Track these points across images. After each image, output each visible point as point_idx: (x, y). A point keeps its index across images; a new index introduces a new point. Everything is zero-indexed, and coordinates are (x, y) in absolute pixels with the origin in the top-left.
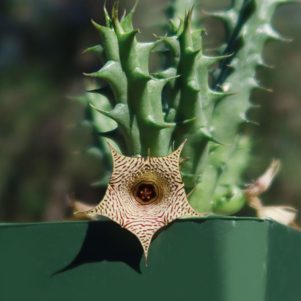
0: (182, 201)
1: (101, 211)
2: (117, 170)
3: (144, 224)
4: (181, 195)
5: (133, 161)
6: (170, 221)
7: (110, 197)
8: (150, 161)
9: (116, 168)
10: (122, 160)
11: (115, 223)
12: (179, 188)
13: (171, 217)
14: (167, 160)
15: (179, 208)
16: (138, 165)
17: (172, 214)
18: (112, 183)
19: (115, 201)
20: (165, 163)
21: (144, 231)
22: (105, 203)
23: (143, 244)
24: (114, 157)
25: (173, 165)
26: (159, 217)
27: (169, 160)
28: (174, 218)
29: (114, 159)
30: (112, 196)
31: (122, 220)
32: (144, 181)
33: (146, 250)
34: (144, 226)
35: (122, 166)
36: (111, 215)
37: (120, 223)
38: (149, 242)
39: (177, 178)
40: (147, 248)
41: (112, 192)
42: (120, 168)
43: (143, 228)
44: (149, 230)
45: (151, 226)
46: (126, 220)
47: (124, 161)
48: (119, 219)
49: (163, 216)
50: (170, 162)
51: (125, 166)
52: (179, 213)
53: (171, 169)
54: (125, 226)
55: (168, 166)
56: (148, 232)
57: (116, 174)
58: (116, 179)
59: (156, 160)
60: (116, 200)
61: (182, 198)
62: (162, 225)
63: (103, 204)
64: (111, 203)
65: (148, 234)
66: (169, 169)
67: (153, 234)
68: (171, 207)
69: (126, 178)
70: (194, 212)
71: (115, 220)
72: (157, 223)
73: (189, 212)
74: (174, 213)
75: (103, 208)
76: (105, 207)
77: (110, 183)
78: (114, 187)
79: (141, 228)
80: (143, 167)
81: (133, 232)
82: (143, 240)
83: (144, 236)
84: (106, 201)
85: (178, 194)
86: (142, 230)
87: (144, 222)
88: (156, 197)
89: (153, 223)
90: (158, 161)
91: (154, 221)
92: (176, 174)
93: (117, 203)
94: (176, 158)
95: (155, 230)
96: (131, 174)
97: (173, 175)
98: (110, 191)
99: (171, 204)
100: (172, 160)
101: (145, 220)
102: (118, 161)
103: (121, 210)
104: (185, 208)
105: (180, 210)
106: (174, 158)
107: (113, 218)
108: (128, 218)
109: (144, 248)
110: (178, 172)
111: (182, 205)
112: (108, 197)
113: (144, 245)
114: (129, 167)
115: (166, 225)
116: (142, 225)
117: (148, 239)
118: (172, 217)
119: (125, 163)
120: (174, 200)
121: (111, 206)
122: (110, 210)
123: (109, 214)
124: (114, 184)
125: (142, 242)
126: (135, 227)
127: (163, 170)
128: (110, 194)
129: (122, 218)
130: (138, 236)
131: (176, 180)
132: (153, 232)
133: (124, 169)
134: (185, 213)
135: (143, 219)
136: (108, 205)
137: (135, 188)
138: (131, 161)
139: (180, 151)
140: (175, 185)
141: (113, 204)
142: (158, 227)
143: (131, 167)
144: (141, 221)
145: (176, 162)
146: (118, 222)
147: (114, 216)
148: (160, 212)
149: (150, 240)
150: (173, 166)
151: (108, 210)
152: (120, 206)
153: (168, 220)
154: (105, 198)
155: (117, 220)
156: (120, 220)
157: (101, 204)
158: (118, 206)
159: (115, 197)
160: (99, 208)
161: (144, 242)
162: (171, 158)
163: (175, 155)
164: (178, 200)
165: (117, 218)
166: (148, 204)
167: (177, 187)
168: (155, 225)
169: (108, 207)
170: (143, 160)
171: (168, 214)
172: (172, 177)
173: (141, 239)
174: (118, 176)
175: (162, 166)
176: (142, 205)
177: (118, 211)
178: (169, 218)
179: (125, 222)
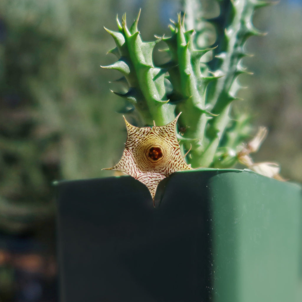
0: (179, 158)
1: (120, 167)
2: (130, 138)
5: (142, 130)
6: (170, 174)
8: (154, 130)
9: (129, 136)
10: (133, 130)
13: (171, 171)
14: (166, 128)
15: (176, 164)
16: (146, 133)
17: (171, 169)
18: (128, 147)
20: (165, 130)
24: (128, 128)
25: (171, 132)
26: (162, 171)
27: (168, 128)
28: (173, 171)
29: (128, 130)
30: (127, 157)
31: (135, 174)
32: (153, 145)
34: (151, 178)
35: (134, 135)
36: (127, 170)
37: (134, 176)
38: (155, 190)
39: (174, 141)
40: (154, 194)
41: (128, 154)
45: (156, 178)
46: (138, 174)
47: (135, 131)
50: (168, 130)
51: (136, 134)
52: (177, 168)
53: (170, 135)
54: (138, 178)
55: (167, 133)
56: (154, 182)
57: (130, 140)
58: (130, 144)
60: (131, 159)
61: (178, 156)
62: (165, 177)
63: (121, 163)
64: (127, 162)
65: (154, 184)
66: (168, 135)
68: (171, 163)
69: (137, 143)
70: (187, 167)
71: (130, 174)
72: (161, 176)
73: (183, 167)
74: (173, 168)
75: (121, 166)
77: (126, 147)
78: (129, 150)
79: (149, 180)
80: (149, 134)
81: (144, 183)
82: (151, 188)
83: (152, 186)
84: (123, 160)
85: (176, 153)
86: (150, 181)
88: (162, 157)
89: (158, 175)
90: (159, 129)
93: (132, 161)
94: (173, 126)
95: (159, 181)
96: (141, 140)
98: (126, 153)
100: (170, 128)
102: (130, 131)
103: (135, 167)
104: (181, 164)
106: (171, 127)
108: (140, 173)
109: (152, 194)
110: (175, 137)
111: (179, 162)
112: (125, 158)
113: (152, 192)
114: (138, 135)
115: (167, 177)
117: (154, 187)
119: (135, 132)
120: (173, 158)
121: (127, 164)
122: (127, 167)
125: (150, 190)
126: (145, 179)
127: (164, 136)
128: (126, 155)
129: (135, 172)
130: (147, 185)
131: (174, 143)
132: (158, 182)
133: (136, 137)
134: (181, 167)
136: (125, 163)
137: (146, 151)
138: (140, 130)
141: (128, 162)
142: (162, 179)
144: (150, 174)
145: (173, 130)
147: (129, 171)
148: (163, 168)
149: (156, 188)
150: (171, 133)
151: (125, 167)
152: (134, 164)
154: (123, 158)
155: (132, 174)
156: (134, 174)
158: (132, 164)
160: (118, 165)
161: (152, 190)
162: (169, 127)
163: (171, 124)
164: (176, 158)
165: (132, 172)
166: (157, 162)
167: (175, 148)
168: (159, 177)
169: (125, 165)
170: (149, 129)
171: (169, 169)
172: (171, 141)
173: (149, 187)
174: (131, 142)
175: (163, 133)
176: (152, 162)
177: (132, 167)
178: (169, 172)
179: (137, 176)
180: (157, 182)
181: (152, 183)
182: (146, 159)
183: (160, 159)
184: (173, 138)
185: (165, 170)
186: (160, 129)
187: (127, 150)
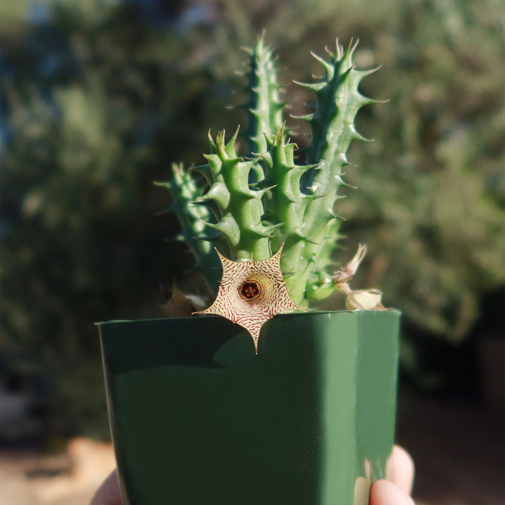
0: (284, 297)
1: (215, 310)
2: (227, 274)
4: (283, 292)
6: (275, 314)
7: (222, 298)
8: (255, 264)
9: (226, 272)
11: (228, 320)
12: (281, 286)
13: (275, 311)
14: (269, 262)
15: (282, 303)
16: (245, 269)
17: (276, 309)
18: (223, 286)
19: (226, 301)
20: (268, 265)
21: (253, 324)
22: (218, 303)
23: (253, 336)
24: (223, 263)
25: (275, 266)
26: (266, 311)
27: (271, 262)
29: (223, 265)
31: (233, 317)
32: (248, 280)
34: (252, 320)
35: (231, 270)
36: (224, 313)
37: (232, 319)
38: (258, 334)
39: (279, 277)
40: (257, 339)
41: (223, 293)
42: (230, 272)
43: (252, 322)
44: (257, 323)
45: (258, 320)
46: (236, 316)
47: (232, 266)
48: (230, 317)
49: (269, 311)
50: (272, 264)
51: (233, 271)
52: (282, 307)
53: (274, 270)
54: (236, 322)
55: (270, 267)
56: (256, 325)
57: (226, 277)
58: (226, 282)
61: (284, 294)
62: (268, 318)
63: (216, 304)
64: (223, 303)
65: (256, 327)
66: (272, 270)
67: (261, 326)
68: (274, 302)
69: (234, 280)
70: (295, 306)
71: (227, 317)
72: (263, 317)
73: (291, 306)
74: (278, 308)
75: (216, 308)
76: (218, 306)
77: (221, 286)
78: (225, 289)
79: (250, 322)
80: (248, 269)
81: (244, 326)
82: (253, 332)
83: (254, 329)
84: (219, 301)
85: (280, 291)
86: (251, 324)
87: (252, 317)
88: (259, 294)
89: (260, 317)
90: (261, 264)
91: (261, 315)
92: (278, 274)
93: (228, 302)
94: (277, 260)
95: (263, 323)
96: (238, 276)
97: (275, 275)
98: (221, 293)
99: (274, 300)
100: (274, 262)
101: (253, 315)
102: (227, 266)
103: (232, 308)
104: (288, 302)
105: (283, 305)
107: (225, 316)
108: (238, 315)
110: (280, 272)
111: (285, 300)
112: (220, 298)
114: (236, 271)
115: (272, 318)
116: (250, 319)
117: (257, 331)
118: (277, 311)
119: (233, 268)
120: (277, 296)
121: (223, 305)
122: (223, 309)
123: (222, 313)
124: (224, 286)
125: (252, 334)
126: (245, 322)
127: (266, 271)
128: (222, 295)
129: (233, 315)
130: (248, 329)
131: (278, 279)
133: (233, 273)
134: (288, 307)
135: (251, 314)
136: (220, 304)
137: (241, 288)
138: (239, 265)
139: (280, 254)
140: (277, 284)
142: (265, 321)
143: (238, 271)
144: (250, 316)
145: (277, 264)
146: (230, 319)
147: (226, 314)
148: (265, 307)
149: (259, 332)
150: (275, 268)
151: (221, 309)
152: (230, 305)
154: (218, 299)
157: (214, 304)
158: (228, 305)
159: (225, 297)
160: (213, 307)
161: (254, 334)
162: (273, 260)
163: (275, 257)
164: (280, 296)
165: (229, 315)
166: (253, 300)
167: (279, 285)
168: (262, 319)
170: (248, 263)
171: (273, 309)
173: (251, 331)
174: (228, 279)
175: (266, 268)
176: (247, 301)
177: (229, 309)
178: (274, 312)
179: (236, 318)
180: (260, 324)
181: (254, 326)
182: (240, 298)
183: (256, 296)
185: (268, 310)
187: (222, 290)
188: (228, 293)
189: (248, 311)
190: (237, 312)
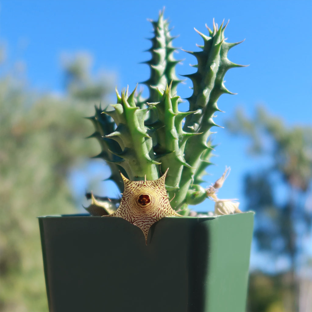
0: (167, 206)
1: (118, 214)
2: (127, 190)
3: (144, 221)
5: (137, 183)
6: (160, 218)
7: (123, 206)
8: (147, 183)
9: (126, 188)
10: (130, 183)
11: (127, 221)
13: (161, 216)
14: (157, 182)
15: (165, 211)
16: (140, 186)
18: (124, 197)
20: (156, 184)
21: (144, 225)
23: (144, 233)
25: (161, 185)
26: (153, 216)
28: (163, 216)
29: (125, 183)
30: (124, 205)
32: (142, 193)
33: (146, 236)
34: (144, 222)
35: (130, 187)
36: (124, 216)
37: (130, 221)
38: (148, 232)
39: (164, 193)
40: (147, 235)
41: (124, 203)
43: (144, 224)
44: (147, 224)
45: (149, 222)
46: (133, 219)
49: (156, 217)
50: (159, 183)
51: (132, 187)
52: (166, 214)
54: (133, 223)
55: (158, 186)
57: (126, 192)
58: (126, 195)
59: (150, 182)
60: (126, 207)
61: (167, 204)
62: (155, 221)
65: (147, 227)
66: (159, 188)
67: (150, 227)
69: (132, 194)
71: (127, 219)
72: (152, 220)
73: (171, 213)
74: (163, 214)
77: (123, 198)
78: (125, 200)
79: (142, 224)
80: (142, 187)
81: (138, 226)
82: (144, 230)
83: (145, 228)
84: (121, 208)
85: (164, 202)
86: (143, 225)
87: (144, 219)
88: (150, 203)
89: (150, 220)
93: (127, 209)
94: (163, 181)
95: (151, 225)
96: (135, 191)
99: (160, 208)
100: (160, 182)
101: (145, 218)
102: (127, 184)
103: (130, 213)
104: (169, 211)
106: (161, 181)
107: (125, 218)
108: (134, 218)
111: (167, 209)
115: (158, 221)
116: (143, 221)
118: (162, 216)
119: (131, 185)
122: (123, 214)
123: (123, 216)
125: (143, 232)
126: (139, 223)
129: (130, 218)
130: (141, 228)
133: (131, 189)
134: (169, 213)
135: (143, 217)
136: (122, 211)
137: (137, 198)
138: (135, 184)
139: (165, 176)
141: (125, 210)
142: (153, 223)
143: (135, 188)
144: (143, 219)
145: (163, 183)
147: (126, 217)
148: (153, 213)
149: (148, 230)
150: (161, 186)
151: (122, 214)
153: (159, 218)
155: (128, 219)
157: (118, 210)
158: (128, 211)
159: (126, 205)
160: (116, 213)
161: (145, 232)
162: (159, 181)
163: (162, 179)
164: (164, 206)
166: (146, 207)
167: (164, 198)
168: (151, 222)
169: (122, 212)
170: (142, 182)
171: (159, 214)
172: (161, 192)
173: (143, 230)
174: (128, 193)
175: (154, 186)
176: (142, 207)
177: (128, 214)
179: (132, 220)
180: (149, 225)
181: (145, 226)
182: (137, 205)
183: (148, 204)
184: (162, 190)
185: (155, 215)
186: (152, 183)
187: (123, 200)
188: (127, 202)
189: (142, 215)
190: (134, 216)
